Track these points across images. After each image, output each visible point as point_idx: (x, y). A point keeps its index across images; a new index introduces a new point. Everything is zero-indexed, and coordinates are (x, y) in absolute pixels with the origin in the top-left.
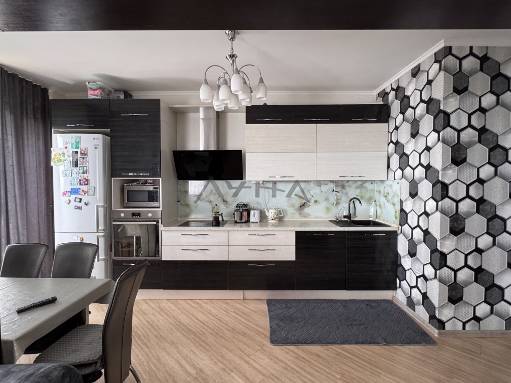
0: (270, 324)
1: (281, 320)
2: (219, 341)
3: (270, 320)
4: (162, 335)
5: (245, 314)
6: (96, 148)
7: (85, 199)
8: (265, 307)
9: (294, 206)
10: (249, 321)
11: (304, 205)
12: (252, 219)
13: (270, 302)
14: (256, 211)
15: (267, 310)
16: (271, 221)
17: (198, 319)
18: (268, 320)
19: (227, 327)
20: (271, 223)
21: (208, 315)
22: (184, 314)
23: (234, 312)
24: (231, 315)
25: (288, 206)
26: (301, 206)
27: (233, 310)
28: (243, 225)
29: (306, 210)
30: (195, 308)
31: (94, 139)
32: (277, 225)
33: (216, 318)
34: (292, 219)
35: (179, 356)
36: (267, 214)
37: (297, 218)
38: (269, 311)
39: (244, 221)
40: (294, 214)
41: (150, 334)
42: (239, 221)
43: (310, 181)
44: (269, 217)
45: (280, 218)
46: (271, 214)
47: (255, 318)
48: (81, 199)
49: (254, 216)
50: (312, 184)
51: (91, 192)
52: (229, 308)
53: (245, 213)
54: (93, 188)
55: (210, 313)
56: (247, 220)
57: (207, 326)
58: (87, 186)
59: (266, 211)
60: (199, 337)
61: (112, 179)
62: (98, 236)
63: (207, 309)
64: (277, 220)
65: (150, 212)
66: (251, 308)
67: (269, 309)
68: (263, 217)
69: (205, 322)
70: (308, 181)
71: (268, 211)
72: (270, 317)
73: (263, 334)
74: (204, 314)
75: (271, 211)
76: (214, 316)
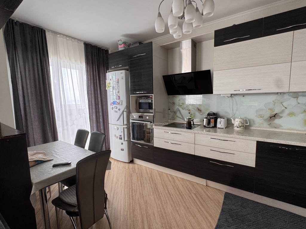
0: (220, 217)
1: (232, 216)
2: (174, 213)
3: (221, 213)
4: (144, 194)
5: (202, 199)
6: (122, 78)
7: (119, 107)
8: (221, 198)
9: (262, 116)
10: (202, 206)
11: (274, 116)
12: (219, 125)
13: (227, 196)
14: (222, 119)
15: (222, 202)
16: (236, 129)
17: (168, 191)
18: (220, 212)
19: (184, 205)
20: (236, 130)
21: (176, 190)
22: (162, 184)
23: (195, 194)
24: (191, 195)
25: (256, 116)
26: (271, 117)
27: (195, 193)
28: (211, 129)
29: (277, 121)
30: (170, 182)
31: (121, 73)
32: (241, 132)
33: (180, 194)
34: (259, 129)
35: (145, 214)
36: (233, 122)
37: (266, 127)
38: (224, 203)
39: (211, 126)
40: (262, 124)
41: (138, 190)
42: (207, 126)
43: (284, 93)
44: (235, 125)
45: (246, 127)
46: (236, 122)
47: (209, 205)
48: (117, 107)
49: (221, 123)
50: (286, 96)
51: (121, 104)
52: (193, 190)
53: (212, 121)
54: (121, 101)
55: (178, 189)
56: (213, 125)
57: (172, 198)
58: (119, 100)
59: (232, 120)
60: (163, 205)
61: (130, 95)
62: (123, 127)
63: (177, 185)
64: (241, 128)
65: (147, 116)
66: (209, 195)
67: (224, 202)
68: (229, 124)
69: (171, 194)
70: (281, 93)
71: (234, 120)
72: (222, 210)
73: (210, 223)
74: (173, 188)
75: (236, 120)
76: (179, 192)
